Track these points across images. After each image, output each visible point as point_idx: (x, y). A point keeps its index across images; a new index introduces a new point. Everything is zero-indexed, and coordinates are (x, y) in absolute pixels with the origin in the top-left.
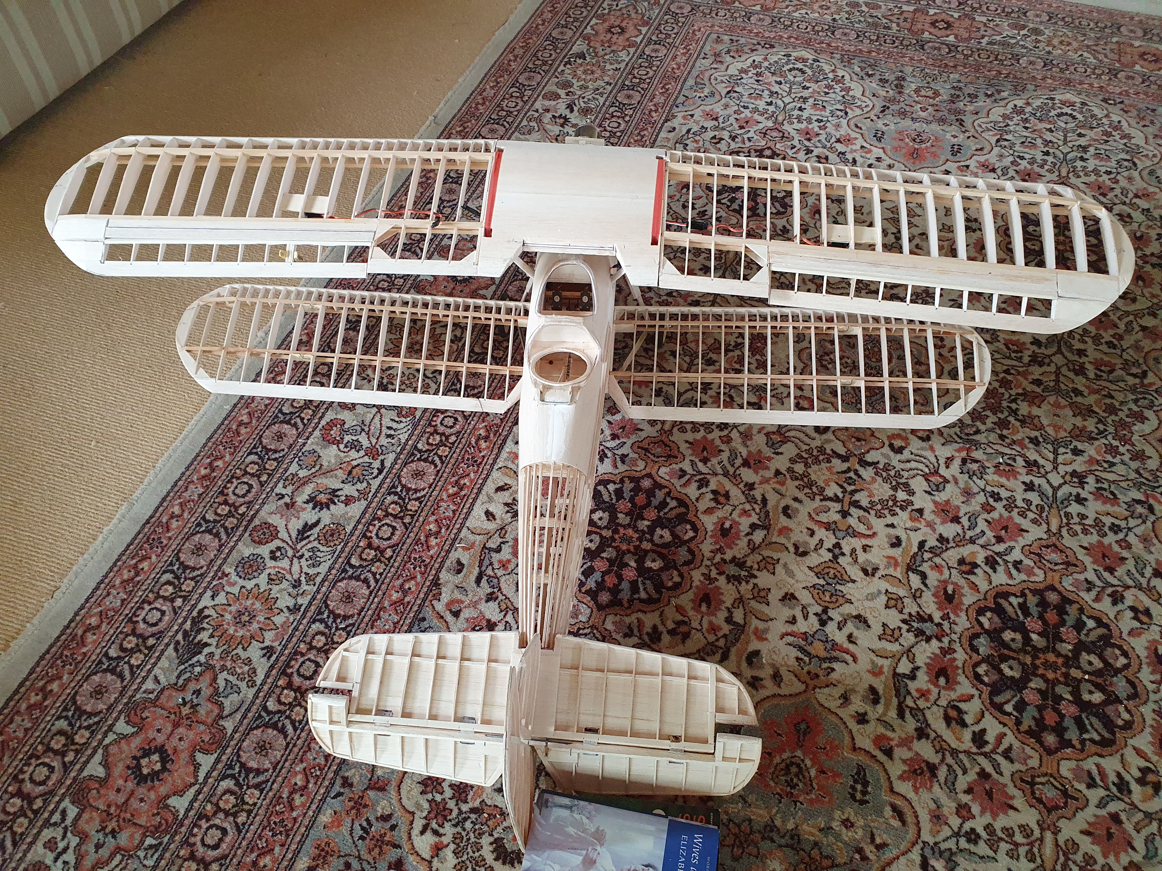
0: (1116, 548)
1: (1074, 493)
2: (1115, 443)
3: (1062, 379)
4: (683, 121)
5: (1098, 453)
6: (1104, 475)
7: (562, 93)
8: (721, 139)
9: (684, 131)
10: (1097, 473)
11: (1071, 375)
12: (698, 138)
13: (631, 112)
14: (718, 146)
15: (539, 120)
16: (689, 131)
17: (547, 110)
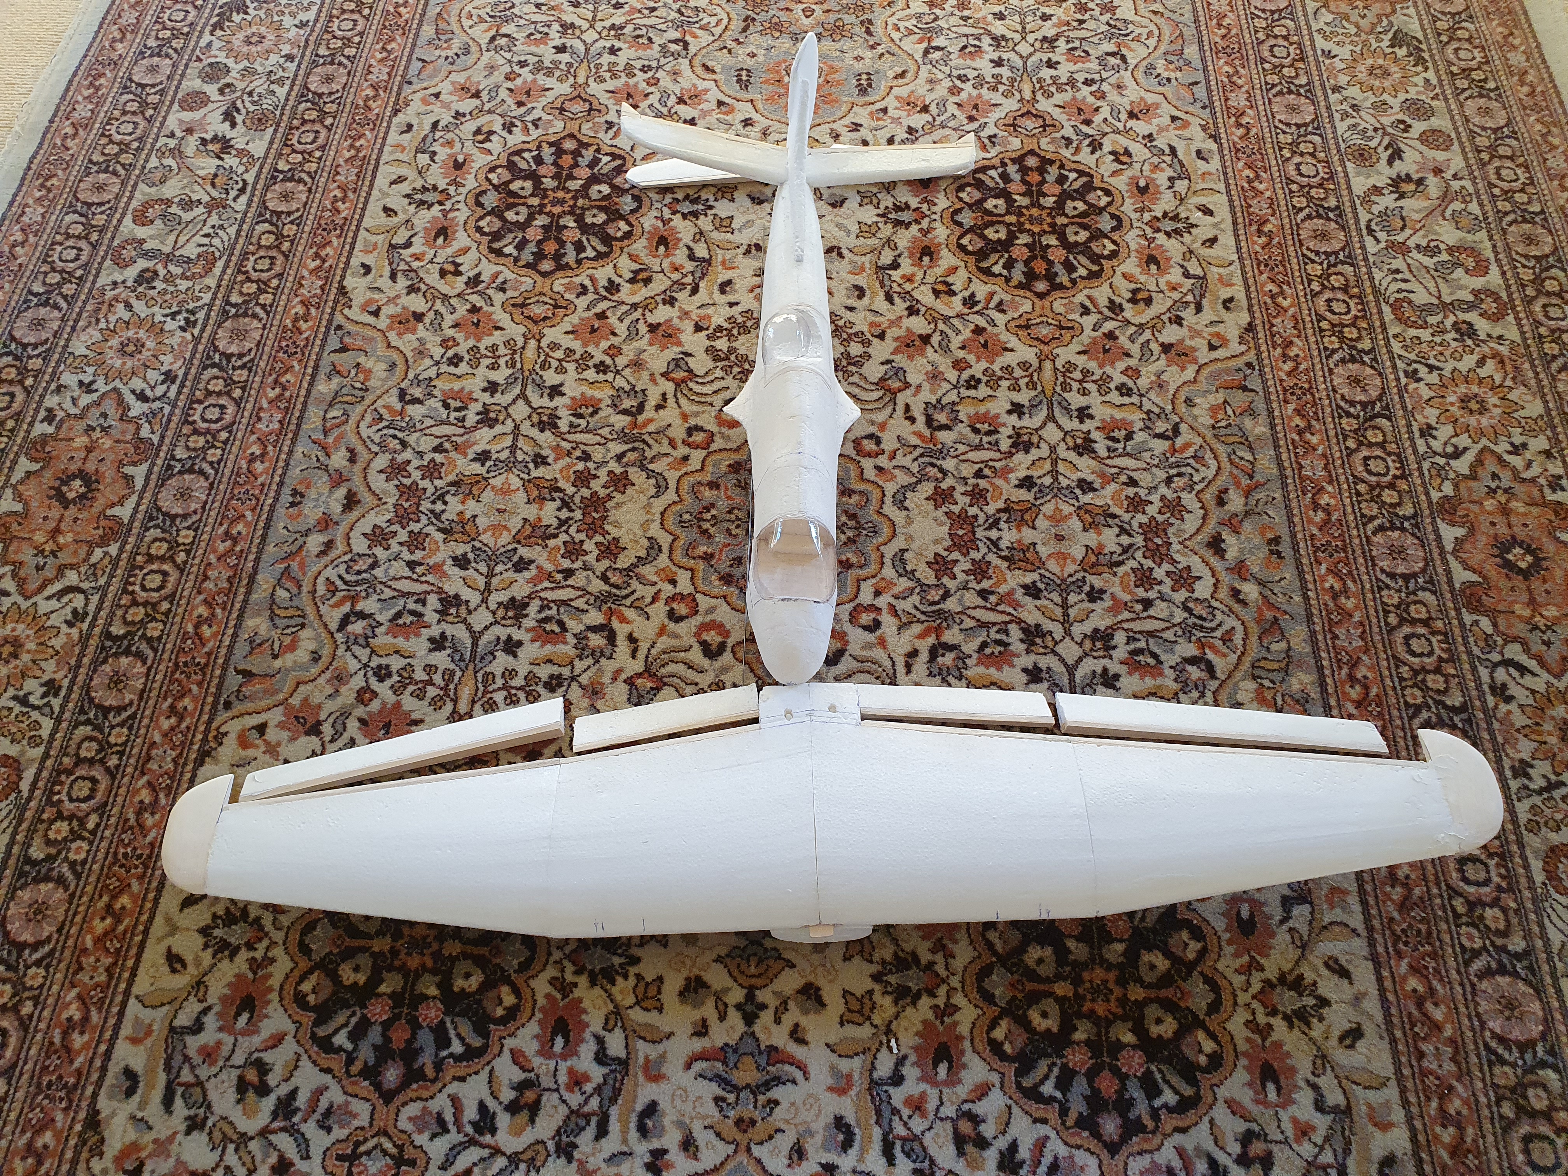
1: (1099, 671)
2: (1148, 563)
3: (1061, 467)
4: (423, 108)
5: (1125, 588)
6: (1137, 626)
7: (212, 90)
8: (491, 133)
9: (427, 128)
10: (1126, 626)
11: (1072, 456)
12: (449, 136)
13: (334, 107)
14: (487, 145)
15: (177, 153)
16: (435, 125)
17: (189, 131)
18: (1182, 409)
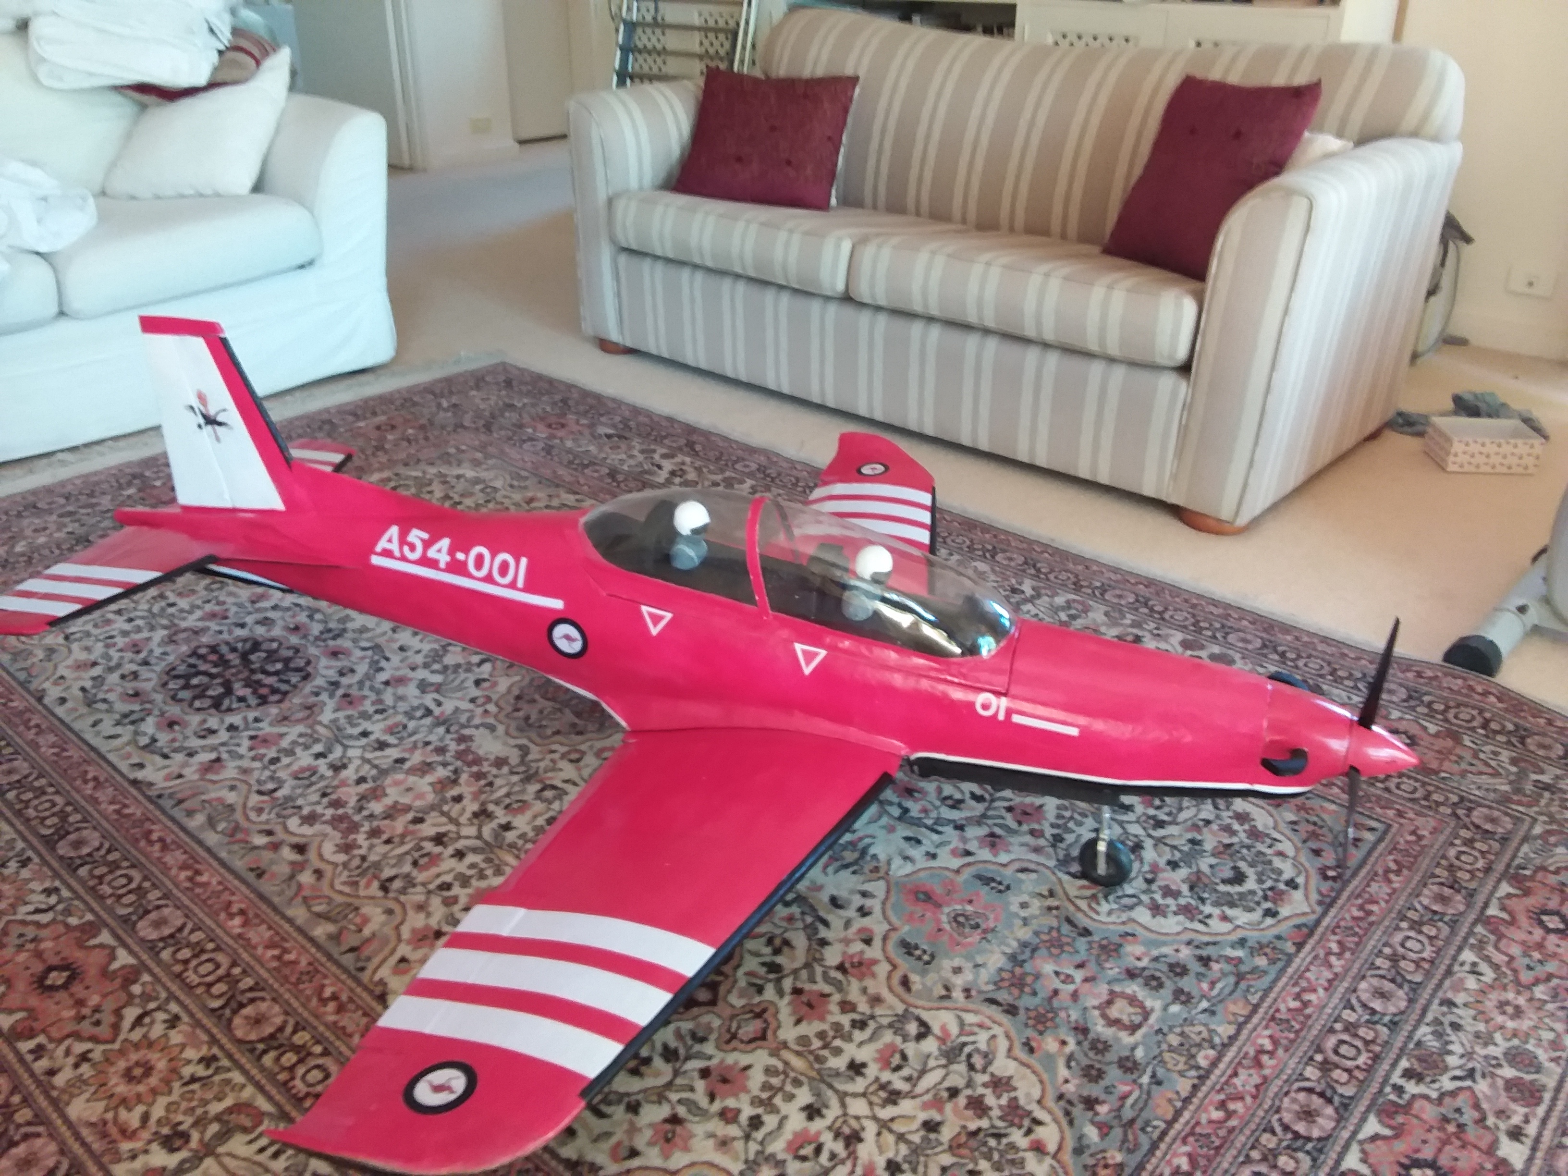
0: (262, 751)
3: (444, 820)
11: (442, 829)
18: (392, 904)
